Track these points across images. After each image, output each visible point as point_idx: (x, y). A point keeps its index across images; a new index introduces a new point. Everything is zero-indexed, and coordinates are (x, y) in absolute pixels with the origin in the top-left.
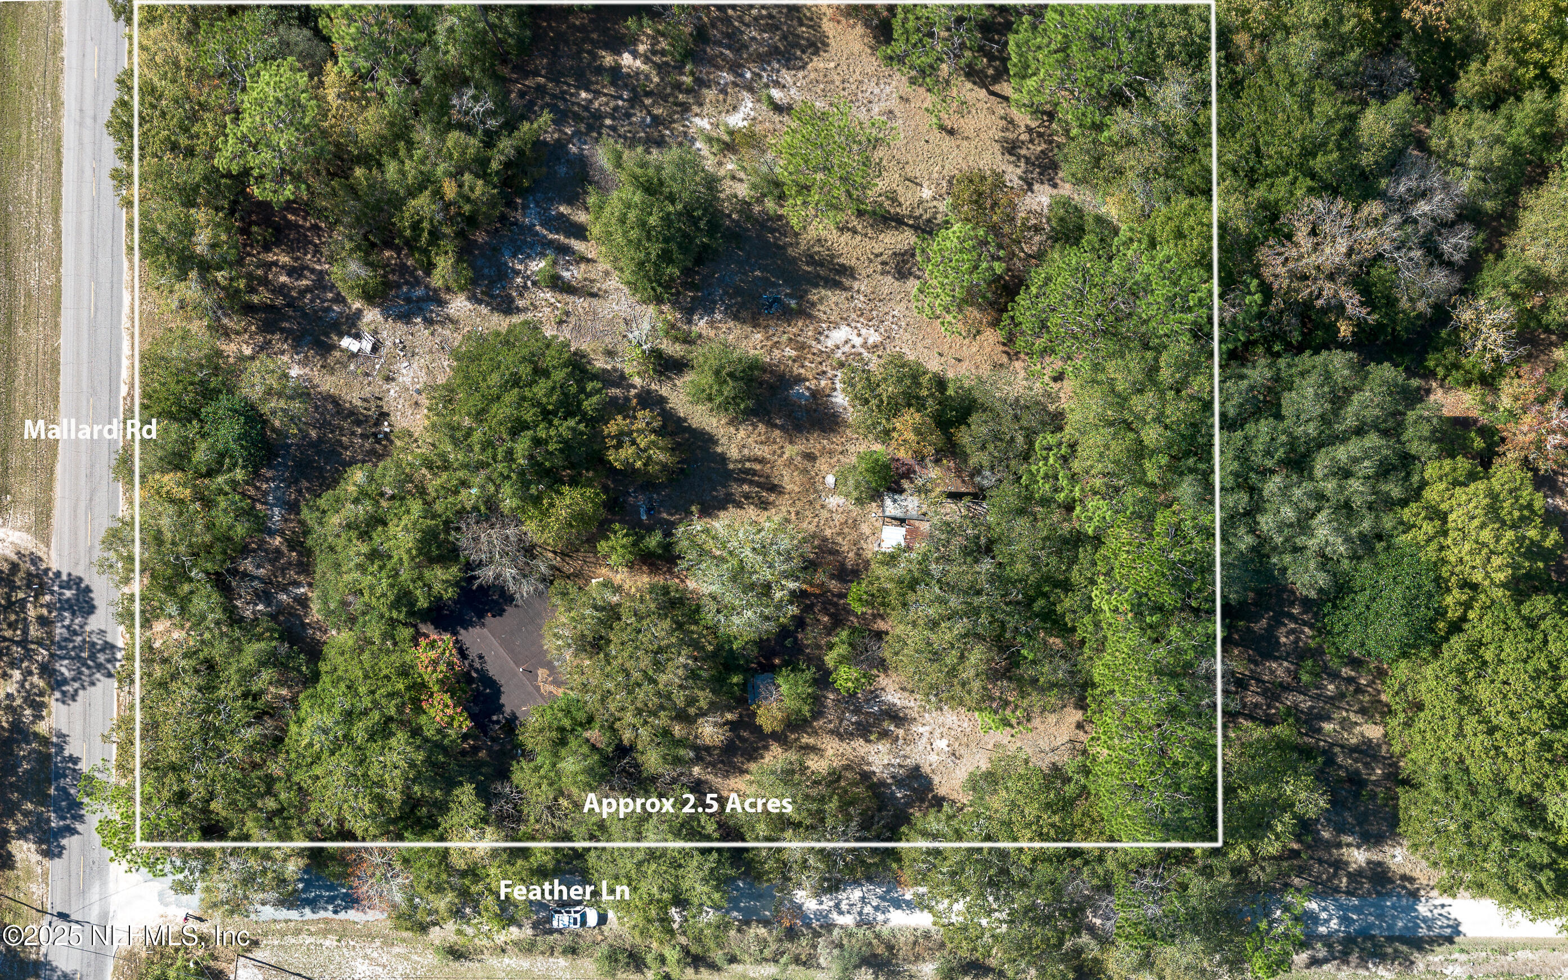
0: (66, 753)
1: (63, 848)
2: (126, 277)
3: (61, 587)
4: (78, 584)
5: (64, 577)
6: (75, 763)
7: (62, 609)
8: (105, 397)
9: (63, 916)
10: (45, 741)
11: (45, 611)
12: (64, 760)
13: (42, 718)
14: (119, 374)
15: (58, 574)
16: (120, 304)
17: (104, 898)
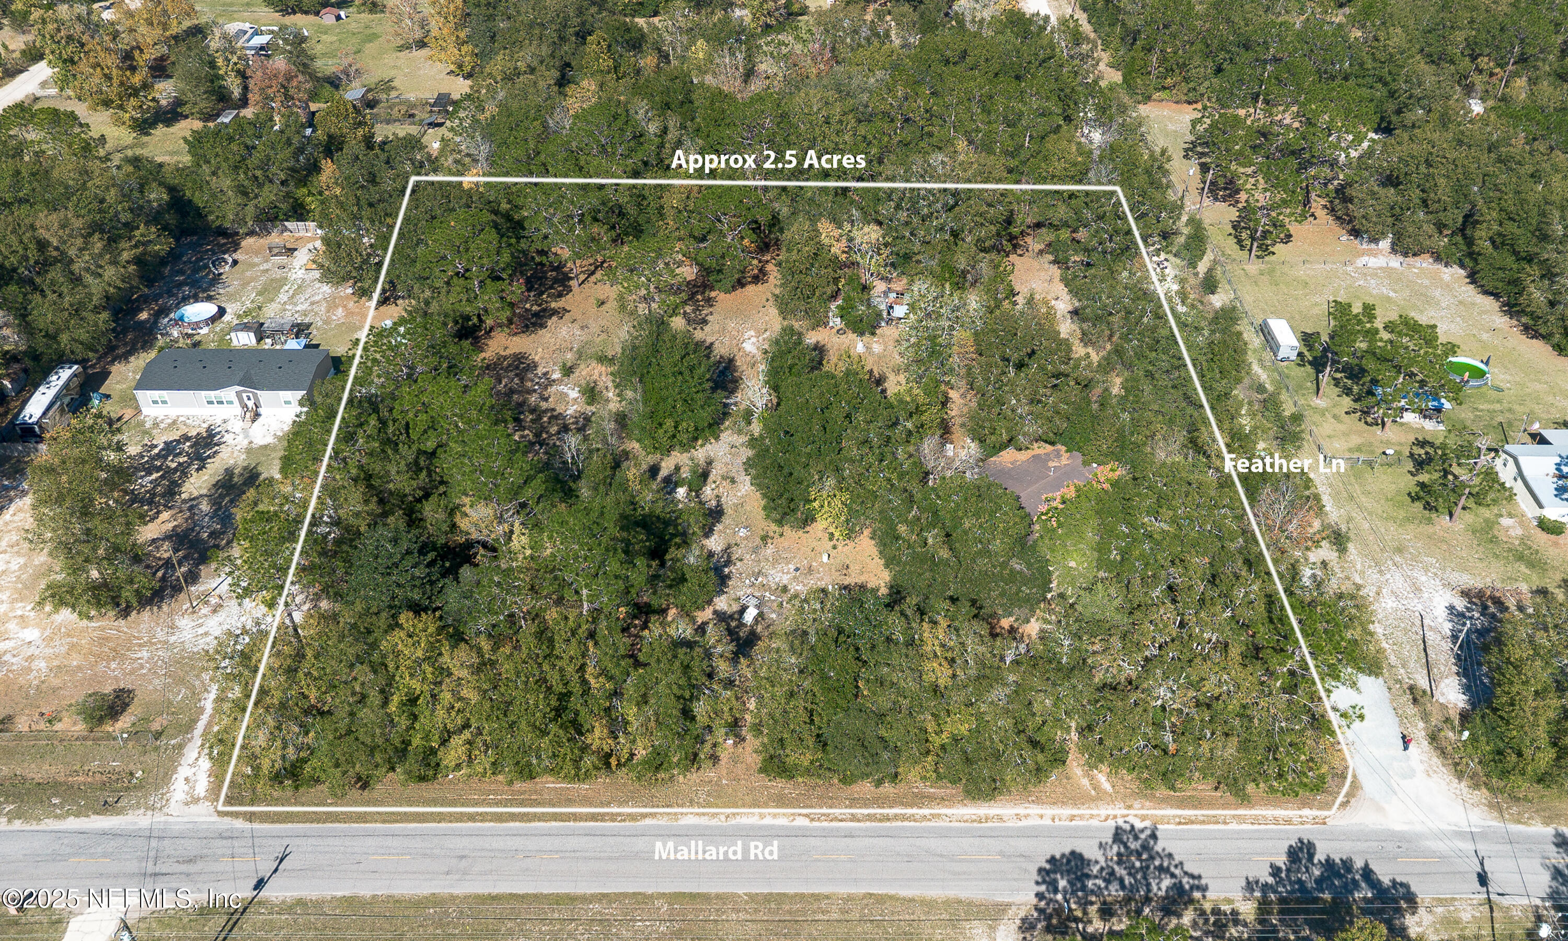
0: (1270, 880)
1: (1394, 882)
2: (662, 822)
3: (1056, 891)
4: (1048, 872)
5: (1043, 888)
6: (1279, 869)
7: (1084, 888)
8: (812, 841)
9: (1483, 879)
10: (1264, 907)
11: (1093, 910)
12: (1280, 882)
13: (1234, 913)
14: (782, 827)
15: (1040, 896)
16: (696, 827)
17: (1441, 835)
